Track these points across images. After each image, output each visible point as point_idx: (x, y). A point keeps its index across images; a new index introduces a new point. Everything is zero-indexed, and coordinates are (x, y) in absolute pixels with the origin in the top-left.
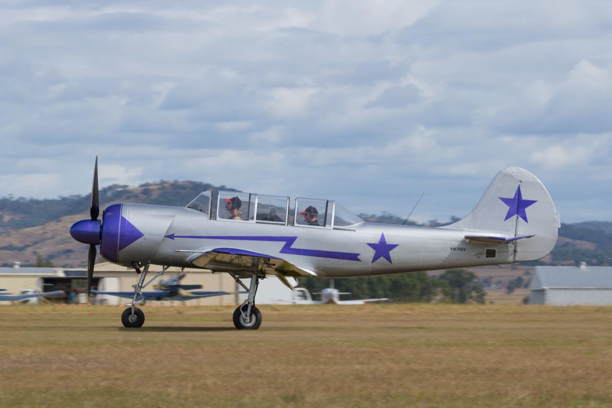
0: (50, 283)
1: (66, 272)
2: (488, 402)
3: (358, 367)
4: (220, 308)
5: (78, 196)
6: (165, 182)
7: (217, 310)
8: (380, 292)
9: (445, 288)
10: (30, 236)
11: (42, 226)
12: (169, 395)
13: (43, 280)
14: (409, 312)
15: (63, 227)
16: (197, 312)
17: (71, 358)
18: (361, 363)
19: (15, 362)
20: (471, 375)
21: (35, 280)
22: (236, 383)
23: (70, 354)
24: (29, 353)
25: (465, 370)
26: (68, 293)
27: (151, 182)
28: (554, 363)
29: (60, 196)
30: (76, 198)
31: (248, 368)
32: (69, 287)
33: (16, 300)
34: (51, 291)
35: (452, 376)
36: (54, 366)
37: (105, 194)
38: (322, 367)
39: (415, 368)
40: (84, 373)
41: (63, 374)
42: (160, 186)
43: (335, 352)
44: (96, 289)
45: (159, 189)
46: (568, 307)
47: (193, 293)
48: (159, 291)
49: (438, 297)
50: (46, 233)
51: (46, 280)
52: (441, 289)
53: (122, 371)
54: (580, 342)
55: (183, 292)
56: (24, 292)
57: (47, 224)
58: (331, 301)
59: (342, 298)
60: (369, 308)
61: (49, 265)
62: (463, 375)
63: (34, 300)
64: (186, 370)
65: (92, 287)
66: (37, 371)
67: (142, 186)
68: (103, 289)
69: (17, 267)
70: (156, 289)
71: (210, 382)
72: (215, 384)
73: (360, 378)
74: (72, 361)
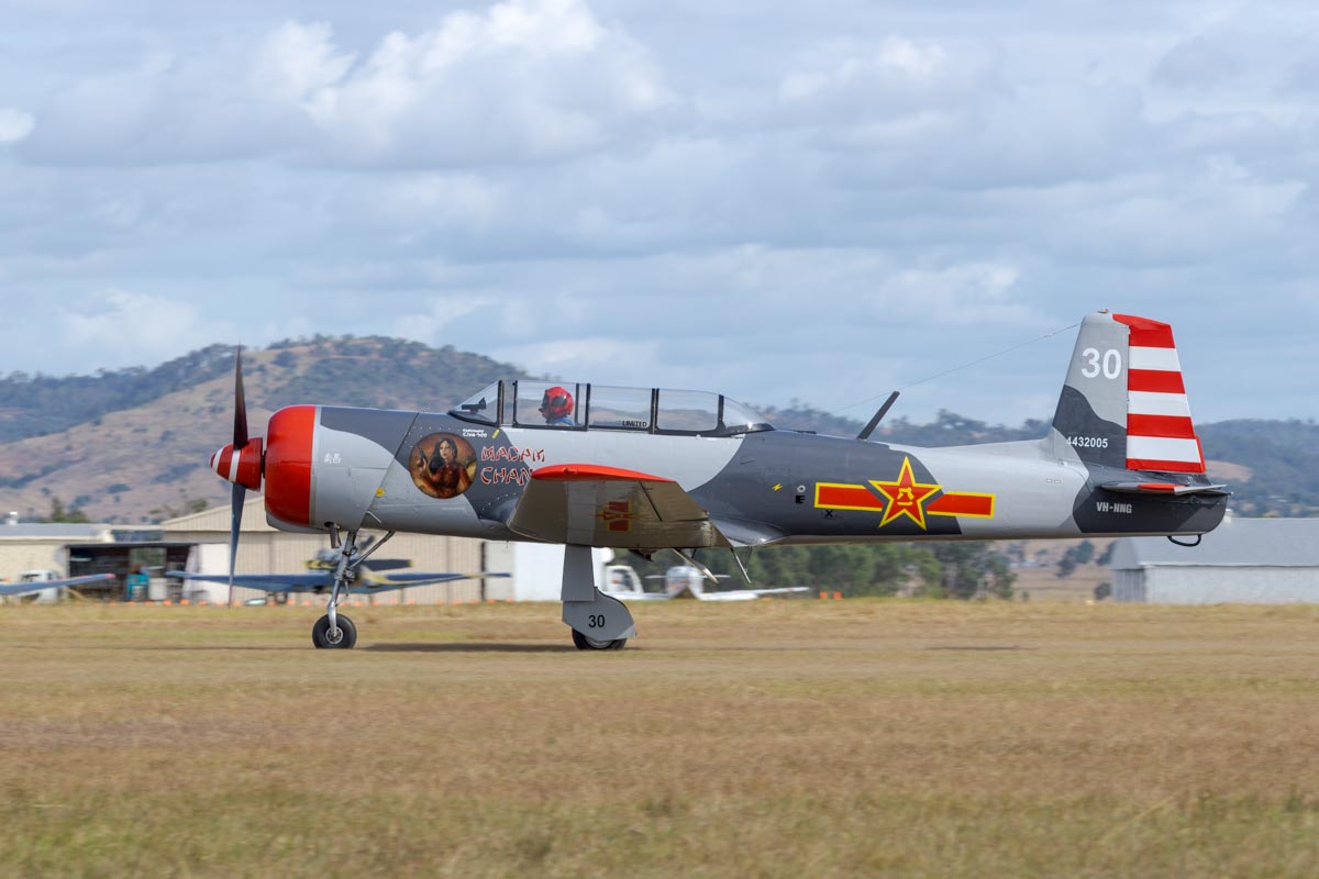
0: (83, 557)
1: (115, 533)
2: (1084, 817)
3: (783, 738)
4: (455, 610)
5: (140, 370)
6: (326, 340)
7: (450, 615)
8: (788, 574)
9: (928, 566)
10: (35, 456)
11: (63, 434)
12: (397, 801)
13: (69, 551)
14: (862, 618)
15: (108, 436)
16: (409, 618)
17: (167, 720)
18: (789, 731)
19: (47, 730)
20: (1031, 755)
21: (52, 549)
22: (531, 774)
23: (163, 712)
24: (76, 709)
25: (1017, 746)
26: (122, 577)
27: (294, 338)
28: (1203, 730)
29: (100, 370)
30: (134, 374)
31: (551, 741)
32: (126, 564)
33: (12, 594)
34: (87, 574)
35: (992, 758)
36: (136, 738)
37: (196, 364)
38: (709, 739)
39: (907, 741)
40: (203, 755)
41: (160, 756)
42: (313, 347)
43: (728, 706)
44: (182, 568)
45: (311, 353)
46: (1204, 606)
47: (391, 578)
48: (316, 573)
49: (912, 584)
50: (69, 448)
51: (76, 551)
52: (917, 568)
53: (285, 749)
54: (1252, 682)
55: (371, 576)
56: (27, 576)
57: (73, 430)
58: (685, 594)
59: (708, 586)
60: (775, 610)
61: (77, 517)
62: (1012, 757)
63: (48, 594)
64: (417, 746)
65: (173, 564)
66: (102, 750)
67: (274, 346)
68: (198, 570)
69: (12, 523)
70: (311, 568)
71: (473, 772)
72: (485, 776)
73: (792, 763)
74: (172, 727)
